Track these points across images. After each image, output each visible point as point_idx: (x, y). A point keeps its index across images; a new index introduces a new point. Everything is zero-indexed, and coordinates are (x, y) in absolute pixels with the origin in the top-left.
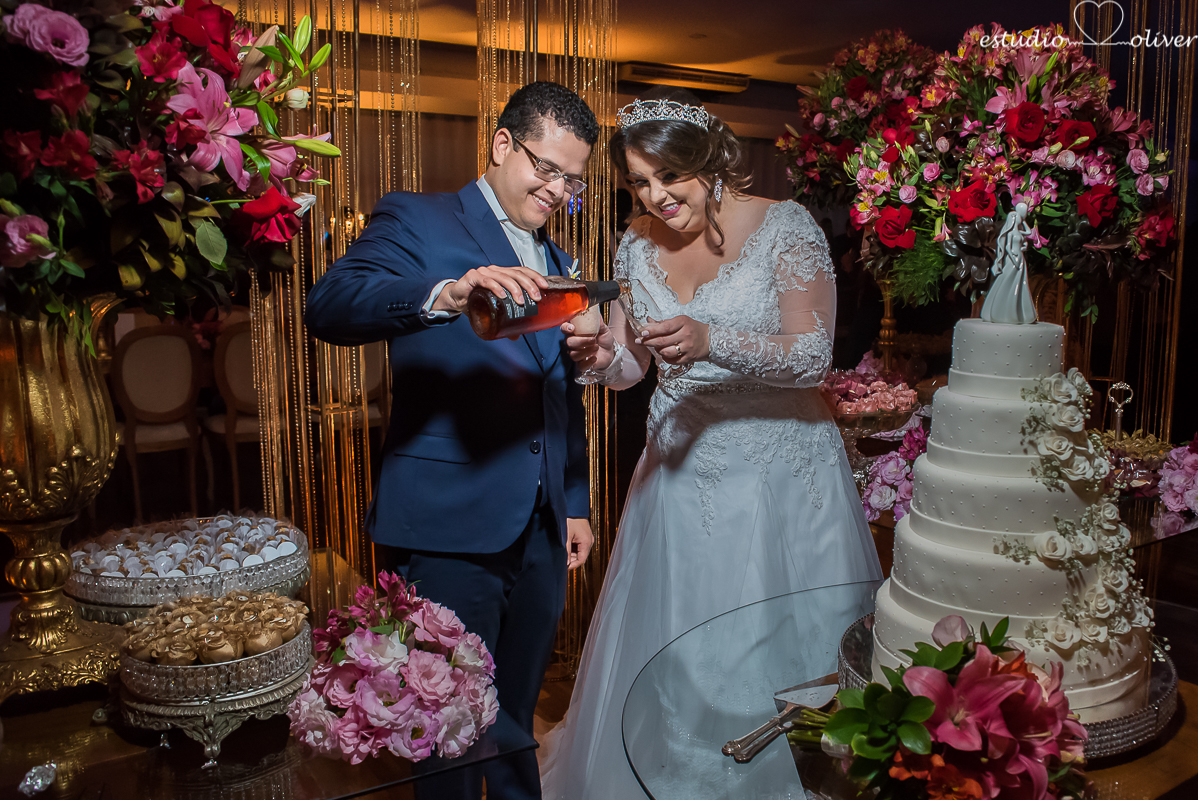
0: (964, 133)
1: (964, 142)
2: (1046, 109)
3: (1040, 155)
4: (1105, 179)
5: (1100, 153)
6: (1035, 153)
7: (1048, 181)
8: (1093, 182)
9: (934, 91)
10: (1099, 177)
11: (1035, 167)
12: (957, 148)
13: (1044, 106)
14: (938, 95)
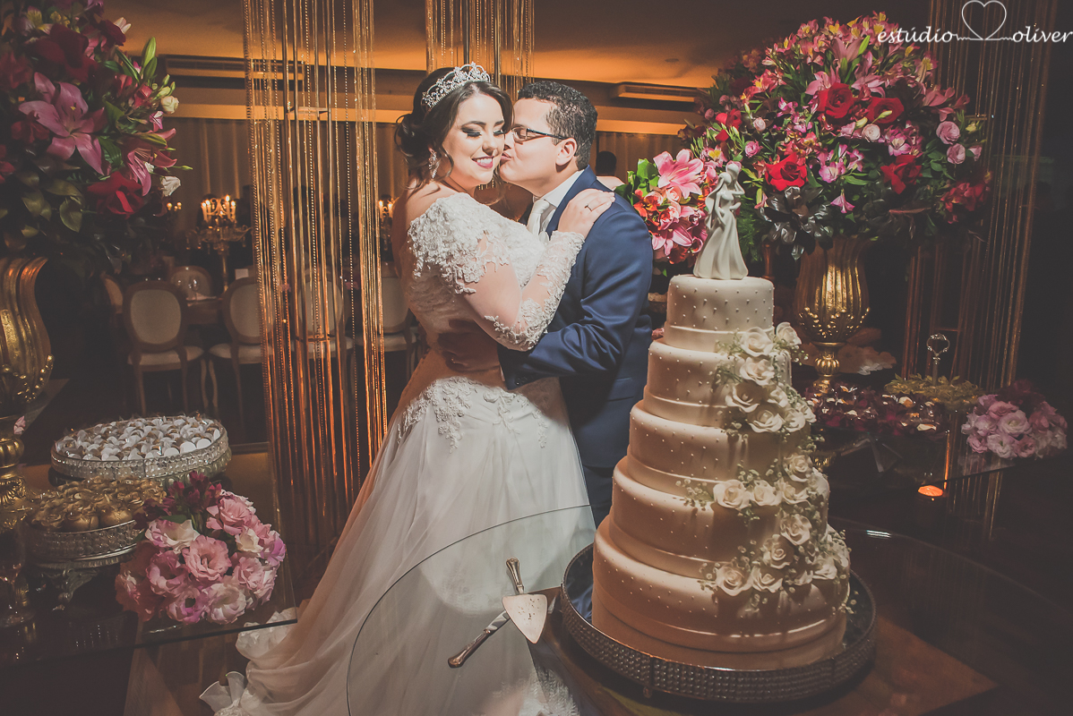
0: (780, 114)
1: (780, 122)
2: (857, 88)
3: (848, 130)
4: (909, 149)
5: (908, 126)
6: (844, 129)
7: (856, 154)
8: (897, 152)
9: (762, 79)
10: (903, 148)
11: (844, 141)
12: (775, 127)
13: (855, 86)
14: (764, 83)
